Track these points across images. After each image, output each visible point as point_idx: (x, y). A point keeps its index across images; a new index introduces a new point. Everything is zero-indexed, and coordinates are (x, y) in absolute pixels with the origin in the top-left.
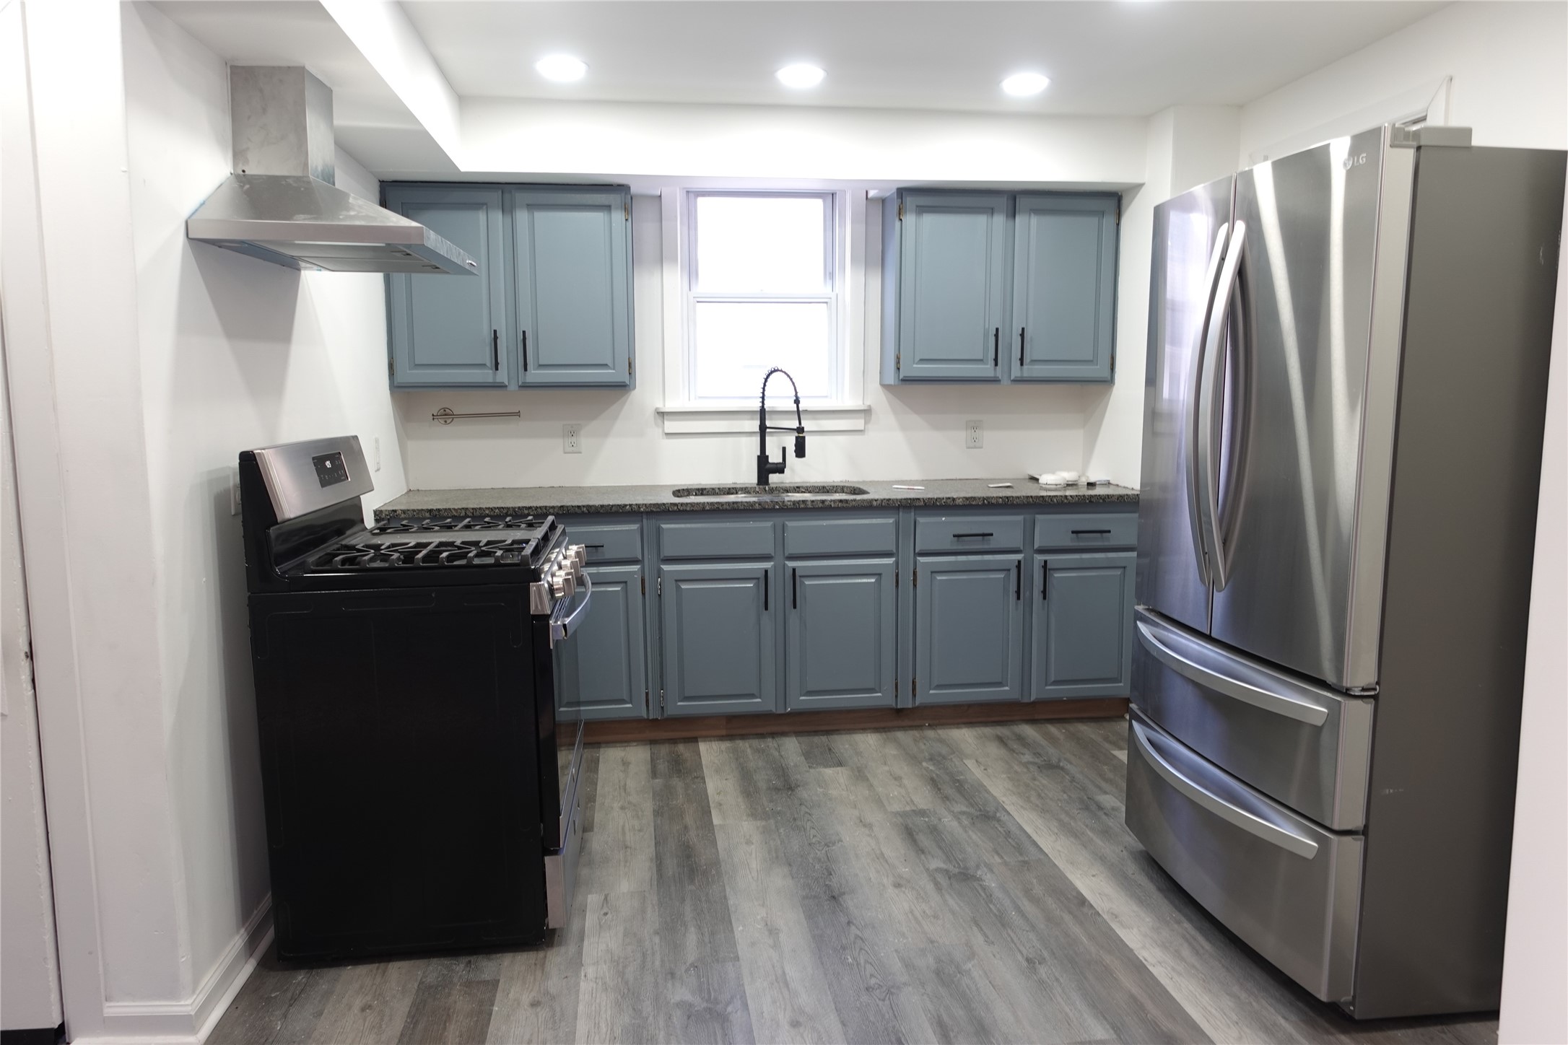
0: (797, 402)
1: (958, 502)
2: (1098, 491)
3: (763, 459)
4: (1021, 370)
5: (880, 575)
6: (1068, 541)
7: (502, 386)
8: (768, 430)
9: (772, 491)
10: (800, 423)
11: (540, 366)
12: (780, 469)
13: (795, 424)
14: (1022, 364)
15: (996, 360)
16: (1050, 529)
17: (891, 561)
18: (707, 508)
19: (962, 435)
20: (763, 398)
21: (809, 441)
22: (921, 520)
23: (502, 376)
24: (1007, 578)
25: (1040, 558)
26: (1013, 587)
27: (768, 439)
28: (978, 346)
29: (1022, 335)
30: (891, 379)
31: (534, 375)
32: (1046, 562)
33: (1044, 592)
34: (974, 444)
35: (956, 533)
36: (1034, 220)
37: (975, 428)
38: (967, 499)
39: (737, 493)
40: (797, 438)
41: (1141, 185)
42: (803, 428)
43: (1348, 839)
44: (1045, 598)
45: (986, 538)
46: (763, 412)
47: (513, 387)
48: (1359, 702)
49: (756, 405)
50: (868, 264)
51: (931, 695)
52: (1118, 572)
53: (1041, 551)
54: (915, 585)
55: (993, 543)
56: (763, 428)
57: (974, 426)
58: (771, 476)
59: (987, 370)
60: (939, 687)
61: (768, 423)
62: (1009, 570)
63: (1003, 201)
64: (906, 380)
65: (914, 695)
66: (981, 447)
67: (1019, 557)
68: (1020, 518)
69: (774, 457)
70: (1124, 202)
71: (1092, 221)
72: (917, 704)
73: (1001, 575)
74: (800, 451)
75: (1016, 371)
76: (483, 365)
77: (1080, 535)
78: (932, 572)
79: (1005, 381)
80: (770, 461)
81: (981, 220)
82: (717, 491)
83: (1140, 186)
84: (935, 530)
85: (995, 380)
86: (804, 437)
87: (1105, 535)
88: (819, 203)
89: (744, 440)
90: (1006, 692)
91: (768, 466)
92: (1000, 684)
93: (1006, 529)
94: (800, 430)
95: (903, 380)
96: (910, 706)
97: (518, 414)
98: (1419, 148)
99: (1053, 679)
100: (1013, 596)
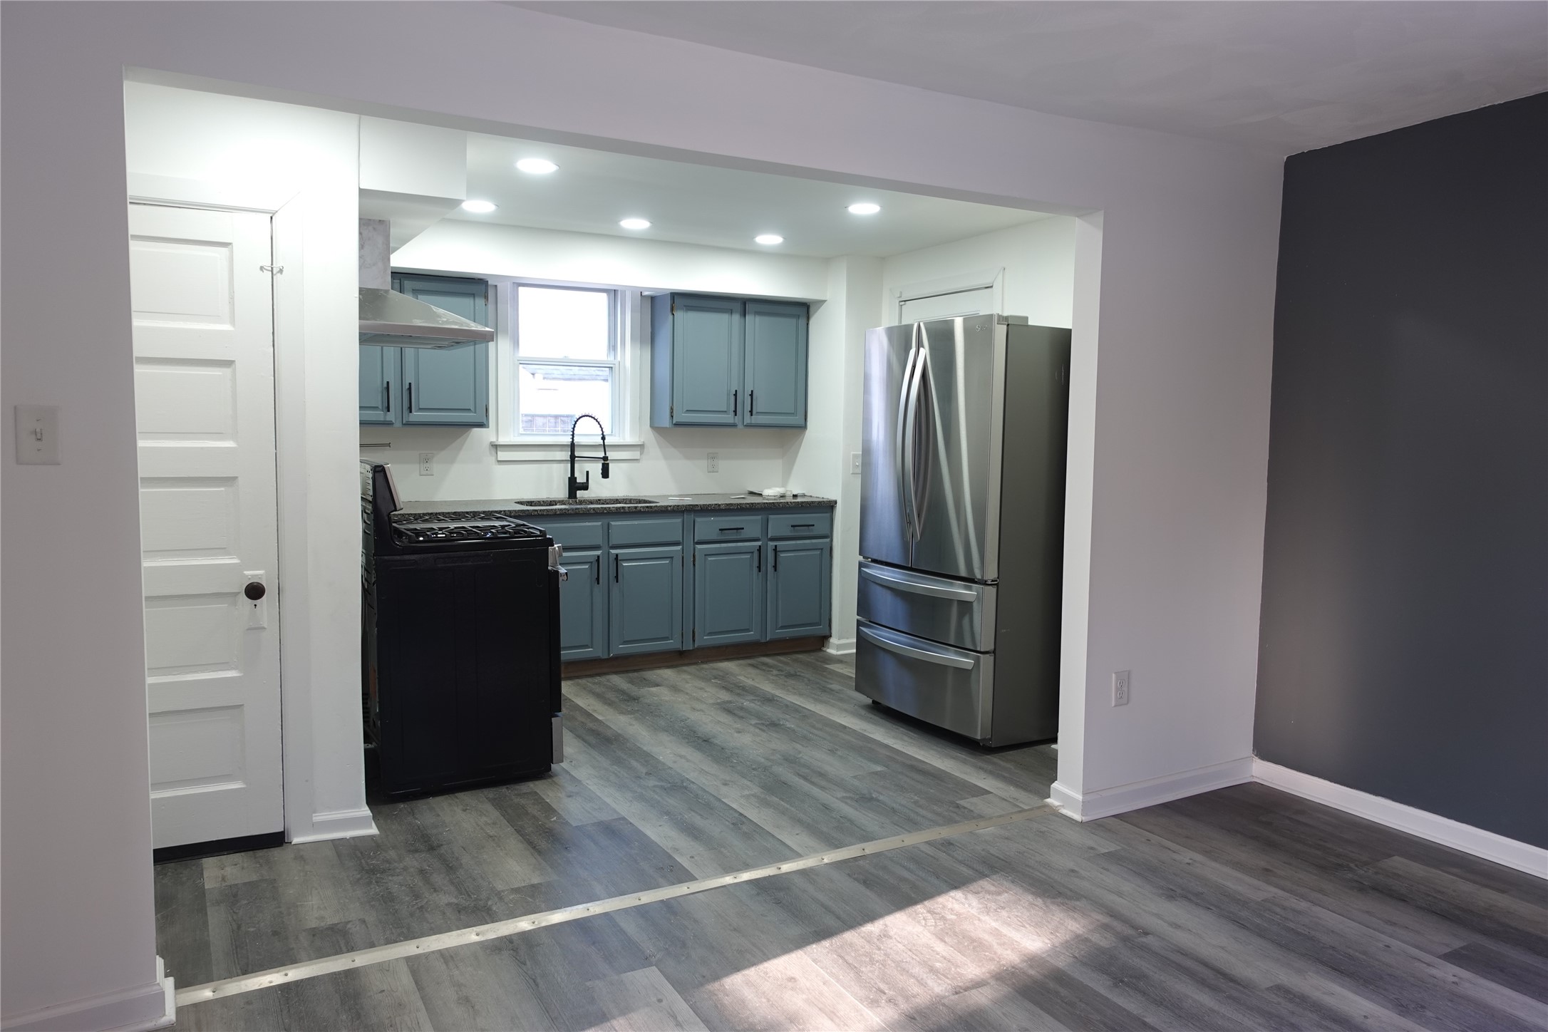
0: (603, 438)
1: (722, 507)
2: (799, 500)
3: (572, 480)
4: (751, 418)
5: (672, 558)
6: (788, 532)
7: (390, 424)
8: (576, 459)
9: (581, 502)
10: (605, 454)
11: (420, 409)
12: (585, 487)
13: (602, 455)
14: (752, 415)
15: (735, 412)
16: (779, 524)
17: (679, 548)
18: (558, 513)
19: (703, 463)
20: (573, 435)
21: (611, 466)
22: (698, 520)
23: (391, 416)
24: (752, 557)
25: (772, 544)
26: (756, 564)
27: (576, 465)
28: (724, 403)
29: (751, 395)
30: (666, 422)
31: (416, 416)
32: (776, 546)
33: (775, 567)
34: (713, 470)
35: (721, 528)
36: (758, 319)
37: (713, 458)
38: (727, 505)
39: (556, 505)
40: (603, 464)
41: (825, 301)
42: (607, 457)
43: (988, 655)
44: (775, 570)
45: (739, 531)
46: (573, 446)
47: (398, 424)
48: (991, 587)
49: (568, 440)
50: (642, 342)
51: (705, 640)
52: (818, 552)
53: (772, 539)
54: (694, 565)
55: (744, 535)
56: (573, 457)
57: (713, 457)
58: (578, 492)
59: (729, 418)
60: (710, 634)
61: (576, 454)
62: (753, 552)
63: (738, 306)
64: (678, 425)
65: (694, 641)
66: (717, 472)
67: (759, 543)
68: (759, 517)
69: (580, 479)
70: (812, 310)
71: (793, 321)
72: (696, 646)
73: (748, 556)
74: (605, 473)
75: (748, 420)
76: (375, 408)
77: (796, 528)
78: (705, 555)
79: (740, 426)
80: (578, 481)
81: (725, 317)
82: (542, 503)
83: (823, 302)
84: (705, 527)
85: (734, 425)
86: (608, 464)
87: (810, 527)
88: (604, 296)
89: (555, 466)
90: (752, 635)
91: (577, 485)
92: (748, 630)
93: (751, 525)
94: (605, 458)
95: (675, 424)
96: (691, 649)
97: (389, 445)
98: (1008, 325)
99: (780, 625)
100: (756, 570)
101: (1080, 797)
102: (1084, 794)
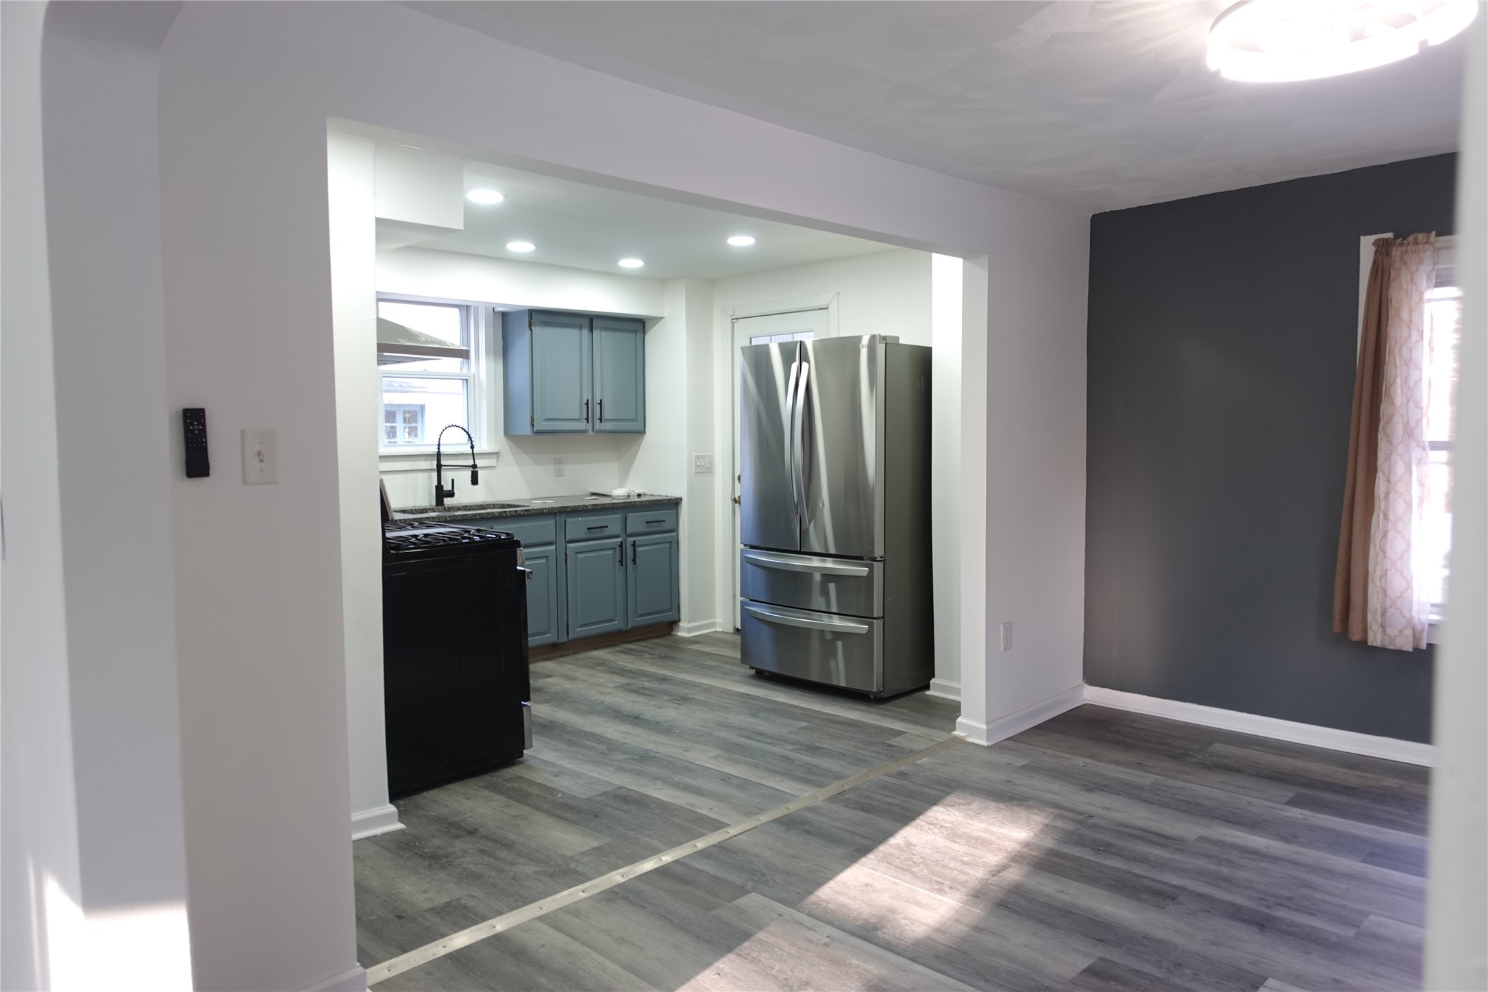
0: (472, 447)
1: (589, 508)
2: (643, 499)
3: (439, 487)
4: (600, 425)
5: (547, 557)
6: (643, 528)
8: (443, 467)
9: (450, 509)
10: (474, 462)
12: (451, 494)
13: (471, 463)
14: (601, 422)
15: (587, 419)
16: (636, 521)
17: (553, 547)
19: (551, 468)
20: (439, 445)
21: (481, 474)
22: (569, 520)
24: (615, 553)
25: (630, 540)
26: (618, 558)
27: (443, 473)
28: (572, 409)
29: (600, 404)
30: (526, 430)
32: (634, 541)
33: (634, 561)
34: (559, 474)
35: (588, 527)
36: (604, 333)
37: (560, 463)
38: (594, 505)
39: (427, 512)
40: (472, 472)
41: (661, 318)
42: (476, 465)
43: (879, 620)
44: (635, 564)
45: (603, 529)
46: (439, 455)
48: (880, 563)
49: (435, 450)
50: (495, 355)
51: (578, 632)
52: (668, 545)
53: (631, 535)
54: (566, 563)
55: (607, 532)
56: (439, 466)
57: (559, 462)
58: (445, 499)
59: (582, 425)
60: (582, 626)
61: (443, 463)
62: (614, 548)
63: (586, 322)
64: (538, 432)
65: (568, 633)
66: (563, 476)
67: (619, 540)
68: (619, 516)
69: (447, 487)
70: (647, 325)
71: (632, 335)
72: (570, 638)
73: (611, 552)
74: (475, 481)
75: (598, 426)
77: (650, 524)
78: (576, 553)
79: (593, 433)
80: (445, 489)
81: (576, 332)
82: (414, 511)
83: (657, 320)
84: (576, 526)
85: (586, 431)
86: (477, 471)
87: (661, 523)
88: (457, 310)
89: (420, 475)
90: (615, 625)
91: (444, 493)
92: (612, 620)
93: (613, 523)
94: (474, 466)
95: (536, 432)
96: (566, 640)
98: (886, 344)
99: (639, 613)
100: (618, 564)
101: (984, 727)
102: (987, 723)
